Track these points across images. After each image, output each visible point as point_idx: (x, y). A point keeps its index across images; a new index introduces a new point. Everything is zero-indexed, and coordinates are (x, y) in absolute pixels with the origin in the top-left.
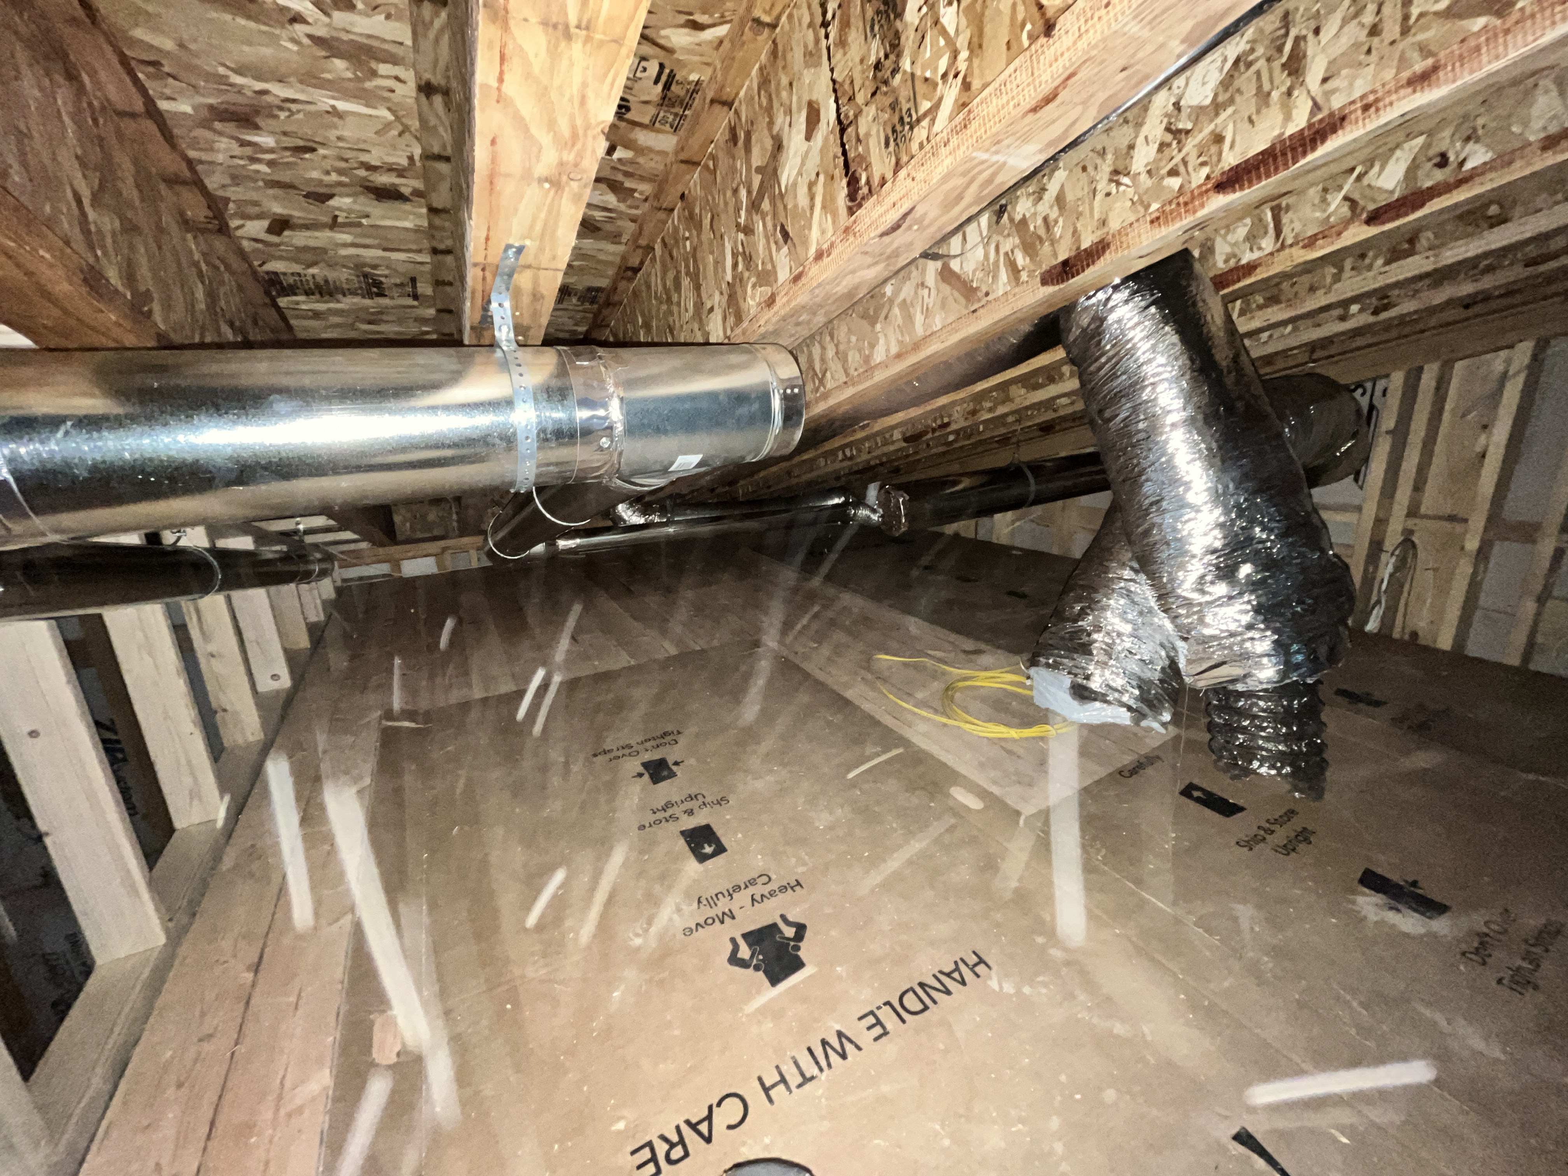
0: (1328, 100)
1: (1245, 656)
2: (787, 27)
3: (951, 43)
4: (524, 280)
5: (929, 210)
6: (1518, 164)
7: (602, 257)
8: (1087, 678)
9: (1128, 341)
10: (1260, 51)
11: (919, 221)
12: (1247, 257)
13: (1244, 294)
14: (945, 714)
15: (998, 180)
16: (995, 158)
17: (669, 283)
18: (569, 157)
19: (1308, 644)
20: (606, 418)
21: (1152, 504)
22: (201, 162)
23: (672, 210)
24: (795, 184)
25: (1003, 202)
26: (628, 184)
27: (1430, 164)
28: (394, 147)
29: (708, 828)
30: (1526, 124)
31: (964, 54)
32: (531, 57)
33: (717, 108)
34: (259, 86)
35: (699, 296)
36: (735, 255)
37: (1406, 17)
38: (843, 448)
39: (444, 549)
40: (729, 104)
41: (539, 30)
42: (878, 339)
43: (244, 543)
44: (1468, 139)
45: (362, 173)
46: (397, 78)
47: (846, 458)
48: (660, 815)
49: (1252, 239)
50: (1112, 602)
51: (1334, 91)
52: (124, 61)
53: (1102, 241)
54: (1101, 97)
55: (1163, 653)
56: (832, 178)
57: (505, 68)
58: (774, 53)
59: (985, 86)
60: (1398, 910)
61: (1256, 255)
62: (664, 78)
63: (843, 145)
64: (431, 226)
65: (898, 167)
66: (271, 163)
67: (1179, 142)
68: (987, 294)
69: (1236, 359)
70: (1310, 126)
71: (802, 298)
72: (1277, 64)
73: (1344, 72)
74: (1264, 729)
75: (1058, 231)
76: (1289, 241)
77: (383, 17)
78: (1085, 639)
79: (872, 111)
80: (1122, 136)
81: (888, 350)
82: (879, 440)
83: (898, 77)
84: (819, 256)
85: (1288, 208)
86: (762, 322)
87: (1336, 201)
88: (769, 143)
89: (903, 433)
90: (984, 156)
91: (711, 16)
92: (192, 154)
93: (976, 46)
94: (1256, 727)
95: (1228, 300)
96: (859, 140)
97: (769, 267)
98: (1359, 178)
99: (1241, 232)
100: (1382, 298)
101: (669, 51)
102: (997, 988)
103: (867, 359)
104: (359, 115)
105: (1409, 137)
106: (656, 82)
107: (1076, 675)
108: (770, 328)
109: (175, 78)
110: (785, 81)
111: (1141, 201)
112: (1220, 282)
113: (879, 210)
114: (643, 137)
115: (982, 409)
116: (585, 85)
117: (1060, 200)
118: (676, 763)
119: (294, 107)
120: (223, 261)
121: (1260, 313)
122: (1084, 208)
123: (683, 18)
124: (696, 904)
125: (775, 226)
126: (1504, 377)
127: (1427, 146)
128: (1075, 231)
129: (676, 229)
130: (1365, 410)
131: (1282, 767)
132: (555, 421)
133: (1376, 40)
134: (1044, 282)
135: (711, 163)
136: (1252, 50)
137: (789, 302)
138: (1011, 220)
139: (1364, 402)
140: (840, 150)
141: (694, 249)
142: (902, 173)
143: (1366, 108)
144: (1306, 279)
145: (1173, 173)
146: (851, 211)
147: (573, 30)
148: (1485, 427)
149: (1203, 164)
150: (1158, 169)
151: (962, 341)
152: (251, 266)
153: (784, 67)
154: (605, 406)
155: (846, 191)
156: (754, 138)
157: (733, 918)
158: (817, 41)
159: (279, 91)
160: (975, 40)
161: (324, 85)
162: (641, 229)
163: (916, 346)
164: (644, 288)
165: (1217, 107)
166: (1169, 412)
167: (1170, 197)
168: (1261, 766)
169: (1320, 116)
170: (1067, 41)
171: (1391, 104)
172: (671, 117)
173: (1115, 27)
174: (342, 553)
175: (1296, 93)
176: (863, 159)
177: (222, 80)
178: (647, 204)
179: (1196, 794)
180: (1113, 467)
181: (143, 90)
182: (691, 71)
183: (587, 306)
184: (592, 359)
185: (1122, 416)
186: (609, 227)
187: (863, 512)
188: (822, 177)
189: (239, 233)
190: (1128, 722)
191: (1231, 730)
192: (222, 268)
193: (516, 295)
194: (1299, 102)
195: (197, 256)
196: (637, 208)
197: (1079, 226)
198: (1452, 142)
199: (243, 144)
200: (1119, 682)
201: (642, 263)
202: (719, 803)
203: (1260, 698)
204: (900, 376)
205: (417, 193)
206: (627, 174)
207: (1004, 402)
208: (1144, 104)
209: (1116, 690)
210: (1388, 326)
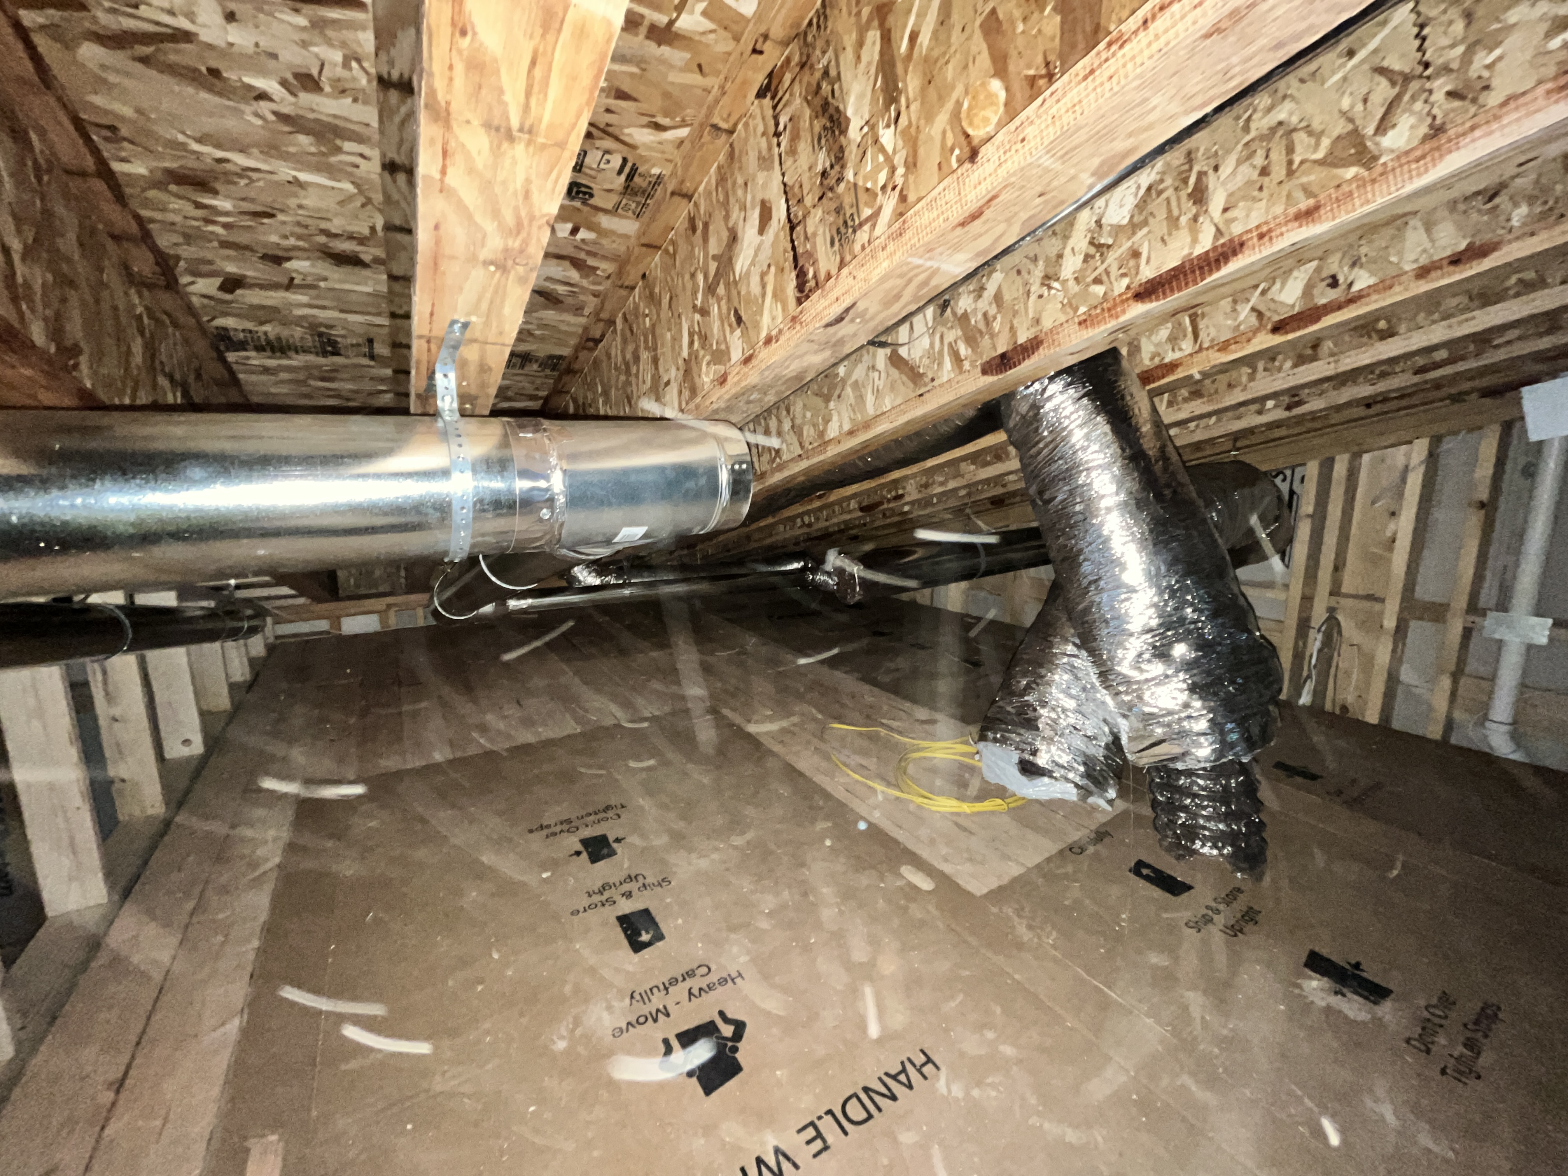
0: (1228, 228)
1: (1183, 734)
2: (743, 134)
3: (888, 159)
4: (471, 353)
5: (870, 305)
6: (1397, 289)
7: (564, 328)
8: (1034, 753)
9: (1064, 429)
10: (1169, 181)
11: (862, 315)
12: (1170, 357)
13: (1171, 388)
14: (897, 787)
15: (933, 283)
16: (929, 264)
17: (629, 356)
18: (515, 244)
19: (1241, 723)
20: (547, 490)
21: (1090, 583)
22: (152, 221)
23: (633, 288)
24: (748, 274)
25: (947, 297)
26: (591, 262)
27: (1325, 283)
28: (357, 217)
29: (646, 912)
30: (1400, 254)
31: (900, 171)
32: (474, 154)
33: (677, 199)
34: (220, 154)
35: (657, 368)
36: (691, 334)
37: (1290, 163)
38: (801, 515)
39: (389, 606)
40: (689, 197)
41: (482, 131)
42: (831, 415)
43: (167, 599)
44: (1354, 265)
45: (322, 239)
46: (362, 156)
47: (804, 524)
48: (596, 898)
49: (1173, 340)
50: (1056, 677)
51: (1234, 220)
52: (79, 124)
53: (1036, 337)
54: (1024, 216)
55: (1106, 729)
56: (782, 270)
57: (448, 162)
58: (731, 155)
59: (920, 199)
60: (1344, 995)
61: (1177, 355)
62: (627, 170)
63: (792, 241)
64: (391, 291)
65: (842, 264)
66: (226, 226)
67: (1102, 255)
68: (933, 380)
69: (1162, 449)
70: (1215, 248)
71: (752, 376)
72: (1184, 194)
73: (1241, 204)
74: (1205, 808)
75: (996, 326)
76: (1206, 345)
77: (350, 100)
78: (1031, 714)
79: (818, 213)
80: (1052, 246)
81: (841, 426)
82: (837, 508)
83: (842, 185)
84: (768, 341)
85: (1203, 315)
86: (714, 399)
87: (1244, 311)
88: (725, 235)
89: (860, 503)
90: (920, 262)
91: (673, 118)
92: (145, 213)
93: (912, 165)
94: (1197, 805)
95: (1153, 394)
96: (807, 238)
97: (723, 347)
98: (1264, 293)
99: (1164, 333)
100: (1294, 396)
101: (632, 147)
102: (944, 1091)
103: (822, 434)
104: (319, 185)
105: (1301, 262)
106: (620, 172)
107: (1023, 751)
108: (722, 405)
109: (132, 142)
110: (740, 181)
111: (1070, 304)
112: (1146, 378)
113: (824, 303)
114: (606, 221)
115: (934, 483)
116: (528, 181)
117: (998, 298)
118: (618, 840)
119: (254, 176)
120: (169, 315)
121: (1186, 405)
122: (1020, 307)
123: (646, 120)
124: (627, 1001)
125: (729, 310)
126: (1406, 469)
127: (1318, 270)
128: (1012, 328)
129: (636, 307)
130: (1286, 497)
131: (1223, 847)
132: (493, 491)
133: (1266, 180)
134: (984, 372)
135: (671, 249)
136: (1162, 181)
137: (739, 381)
138: (954, 313)
139: (1284, 488)
140: (790, 246)
141: (653, 326)
142: (845, 271)
143: (1261, 236)
144: (1223, 379)
145: (1097, 281)
146: (799, 302)
147: (516, 134)
148: (1393, 514)
149: (1124, 275)
150: (1084, 277)
151: (908, 422)
152: (199, 322)
153: (740, 168)
154: (547, 478)
155: (794, 283)
156: (711, 228)
157: (668, 1015)
158: (770, 148)
159: (240, 160)
160: (910, 160)
161: (285, 157)
162: (603, 303)
163: (867, 426)
164: (604, 358)
165: (1134, 227)
166: (1103, 496)
167: (1095, 302)
168: (1203, 845)
169: (1222, 241)
170: (989, 168)
171: (1282, 234)
172: (633, 205)
173: (1029, 160)
174: (278, 608)
175: (1201, 219)
176: (810, 255)
177: (183, 146)
178: (609, 282)
179: (1145, 871)
180: (1054, 546)
181: (95, 152)
182: (654, 166)
183: (548, 372)
184: (536, 431)
185: (1059, 498)
186: (570, 301)
187: (820, 577)
188: (773, 269)
189: (191, 289)
190: (1075, 798)
191: (1172, 808)
192: (168, 322)
193: (462, 366)
194: (1204, 226)
195: (139, 310)
196: (600, 284)
197: (1015, 322)
198: (1341, 267)
199: (198, 206)
200: (1064, 759)
201: (603, 336)
202: (660, 885)
203: (1199, 776)
204: (853, 451)
205: (377, 261)
206: (589, 253)
207: (955, 477)
208: (1070, 220)
209: (1063, 767)
210: (1300, 420)
